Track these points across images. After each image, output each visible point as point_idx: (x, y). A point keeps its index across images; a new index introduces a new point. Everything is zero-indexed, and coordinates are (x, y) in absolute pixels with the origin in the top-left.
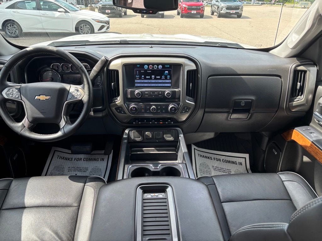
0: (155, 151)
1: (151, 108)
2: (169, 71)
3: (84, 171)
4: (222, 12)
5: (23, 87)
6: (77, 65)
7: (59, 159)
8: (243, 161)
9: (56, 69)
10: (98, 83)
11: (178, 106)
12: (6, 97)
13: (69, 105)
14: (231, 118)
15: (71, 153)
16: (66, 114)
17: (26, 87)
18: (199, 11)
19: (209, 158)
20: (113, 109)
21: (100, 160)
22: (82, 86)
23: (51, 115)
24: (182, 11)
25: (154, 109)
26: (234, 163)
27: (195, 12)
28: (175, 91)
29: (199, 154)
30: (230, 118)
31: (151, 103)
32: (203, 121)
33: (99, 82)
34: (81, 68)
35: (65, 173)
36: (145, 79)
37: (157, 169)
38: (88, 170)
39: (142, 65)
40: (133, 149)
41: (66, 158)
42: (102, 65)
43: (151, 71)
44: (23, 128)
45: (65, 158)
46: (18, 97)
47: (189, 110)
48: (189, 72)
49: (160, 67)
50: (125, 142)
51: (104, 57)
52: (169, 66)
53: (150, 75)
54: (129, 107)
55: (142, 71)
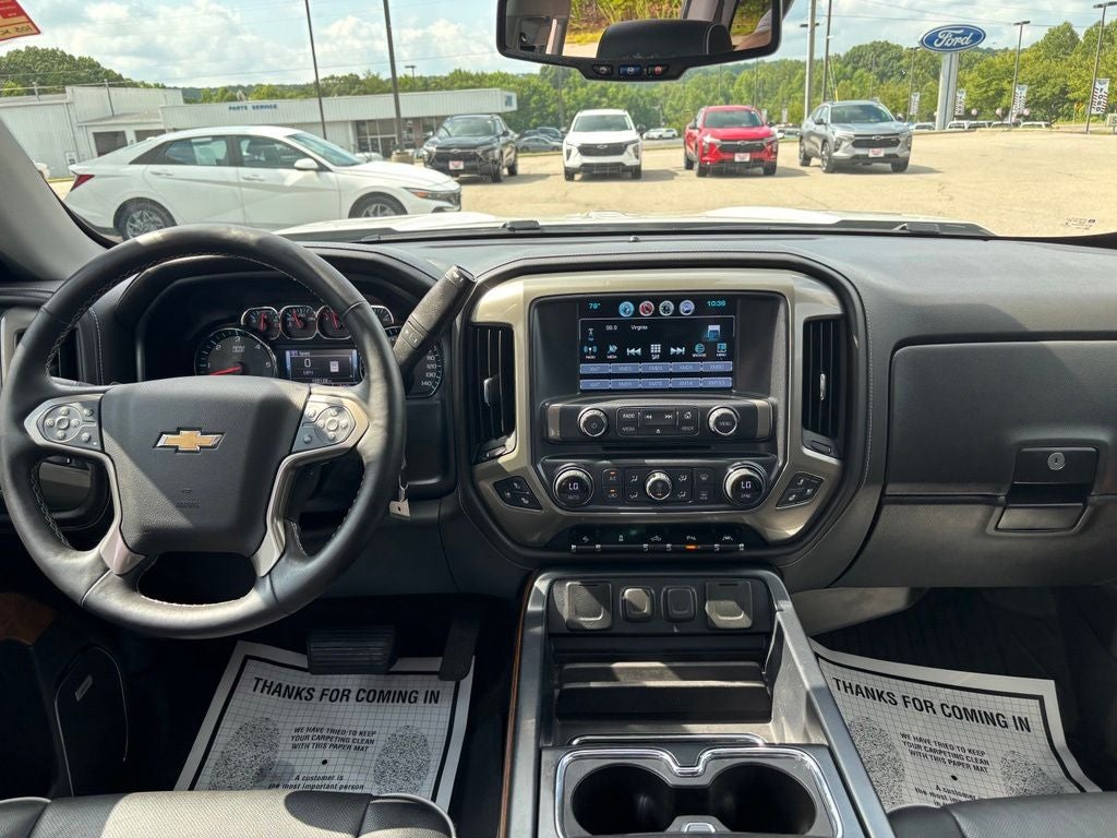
0: (670, 679)
1: (649, 484)
2: (727, 326)
3: (357, 748)
4: (839, 154)
5: (111, 398)
6: (343, 300)
7: (262, 691)
8: (1030, 710)
9: (262, 327)
10: (426, 383)
11: (769, 475)
12: (39, 440)
13: (301, 471)
14: (1000, 526)
15: (306, 666)
16: (286, 514)
17: (124, 399)
18: (758, 155)
19: (880, 696)
20: (487, 486)
21: (421, 697)
22: (358, 387)
23: (221, 514)
24: (703, 155)
25: (660, 485)
26: (991, 719)
27: (747, 157)
28: (754, 409)
29: (837, 680)
30: (996, 528)
31: (647, 461)
32: (874, 537)
33: (430, 379)
34: (358, 311)
35: (279, 755)
36: (623, 358)
37: (694, 775)
38: (372, 742)
39: (610, 302)
40: (568, 667)
41: (288, 687)
42: (447, 303)
43: (645, 328)
44: (98, 575)
45: (283, 690)
46: (90, 438)
47: (816, 488)
48: (811, 324)
49: (687, 307)
50: (535, 636)
51: (455, 268)
52: (723, 303)
53: (644, 341)
54: (552, 478)
55: (609, 328)
